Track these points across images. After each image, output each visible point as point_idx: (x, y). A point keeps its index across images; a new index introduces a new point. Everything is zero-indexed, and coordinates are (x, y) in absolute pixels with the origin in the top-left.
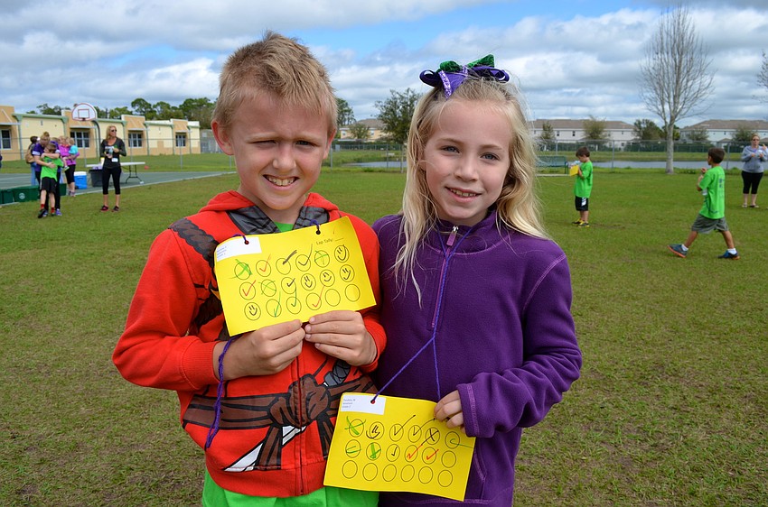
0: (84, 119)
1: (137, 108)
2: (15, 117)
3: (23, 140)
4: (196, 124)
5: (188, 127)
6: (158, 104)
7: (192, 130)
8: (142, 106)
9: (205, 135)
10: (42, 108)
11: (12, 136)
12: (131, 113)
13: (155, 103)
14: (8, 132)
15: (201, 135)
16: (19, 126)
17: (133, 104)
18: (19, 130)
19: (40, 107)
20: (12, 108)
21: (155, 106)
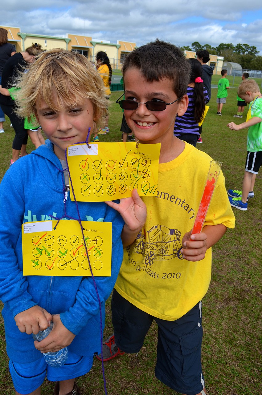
1: (194, 47)
4: (222, 58)
5: (217, 60)
6: (205, 46)
7: (219, 61)
8: (197, 46)
9: (225, 65)
12: (190, 50)
13: (204, 45)
15: (223, 64)
17: (193, 45)
21: (203, 47)
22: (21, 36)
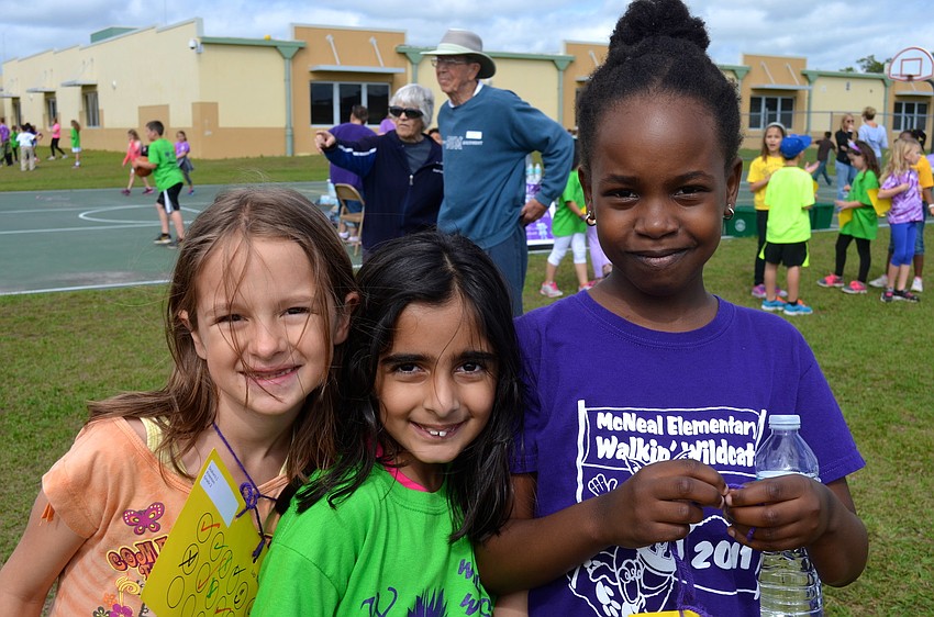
0: (910, 77)
2: (805, 75)
3: (812, 115)
10: (865, 63)
11: (797, 108)
14: (792, 100)
16: (810, 91)
18: (809, 98)
19: (862, 60)
20: (803, 61)
22: (408, 55)
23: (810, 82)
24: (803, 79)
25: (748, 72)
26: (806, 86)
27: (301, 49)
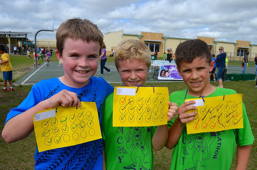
2: (250, 45)
18: (251, 50)
22: (164, 38)
23: (251, 47)
24: (250, 46)
25: (237, 44)
26: (250, 48)
27: (142, 36)
